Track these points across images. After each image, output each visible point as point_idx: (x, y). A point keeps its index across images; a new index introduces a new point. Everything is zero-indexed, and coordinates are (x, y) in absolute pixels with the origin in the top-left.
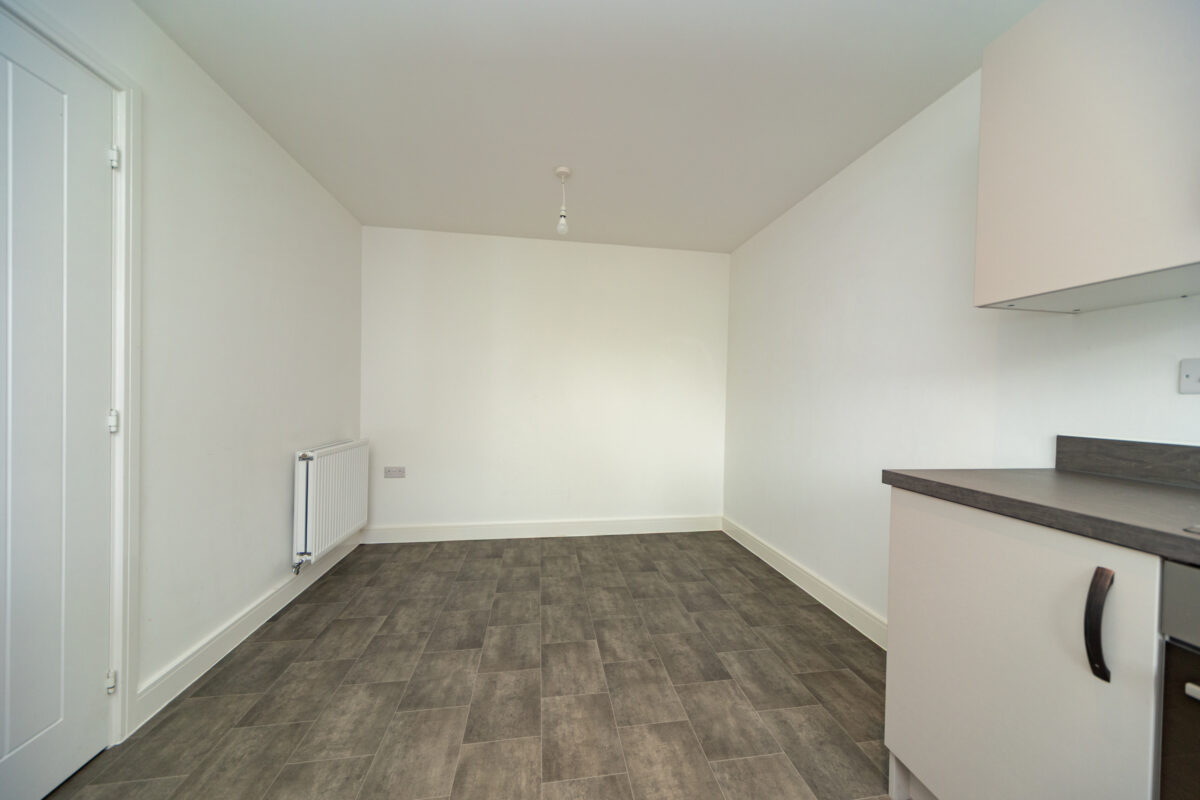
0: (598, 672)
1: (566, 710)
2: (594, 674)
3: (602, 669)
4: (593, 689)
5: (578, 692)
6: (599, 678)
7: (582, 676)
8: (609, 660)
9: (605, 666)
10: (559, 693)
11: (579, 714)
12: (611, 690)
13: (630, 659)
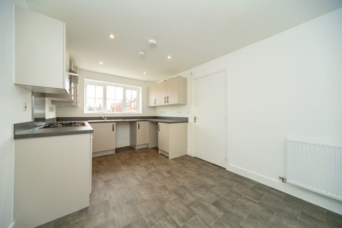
0: (169, 211)
1: (169, 197)
2: (170, 210)
3: (169, 212)
4: (167, 204)
5: (170, 202)
6: (168, 209)
7: (173, 207)
8: (168, 217)
9: (168, 214)
10: (175, 200)
11: (166, 197)
12: (162, 206)
13: (161, 222)
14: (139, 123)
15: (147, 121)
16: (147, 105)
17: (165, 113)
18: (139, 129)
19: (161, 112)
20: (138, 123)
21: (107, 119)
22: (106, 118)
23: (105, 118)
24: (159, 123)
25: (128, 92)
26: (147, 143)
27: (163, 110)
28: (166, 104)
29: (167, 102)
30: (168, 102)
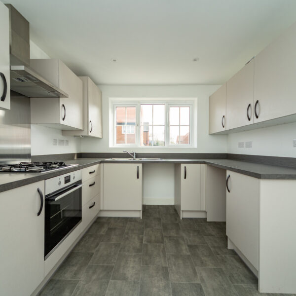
14: (185, 167)
15: (205, 163)
16: (209, 132)
17: (249, 145)
18: (185, 178)
19: (241, 145)
20: (183, 166)
21: (136, 157)
22: (135, 154)
23: (133, 155)
24: (228, 173)
25: (174, 111)
26: (204, 210)
27: (244, 139)
28: (251, 122)
29: (253, 117)
30: (257, 117)
